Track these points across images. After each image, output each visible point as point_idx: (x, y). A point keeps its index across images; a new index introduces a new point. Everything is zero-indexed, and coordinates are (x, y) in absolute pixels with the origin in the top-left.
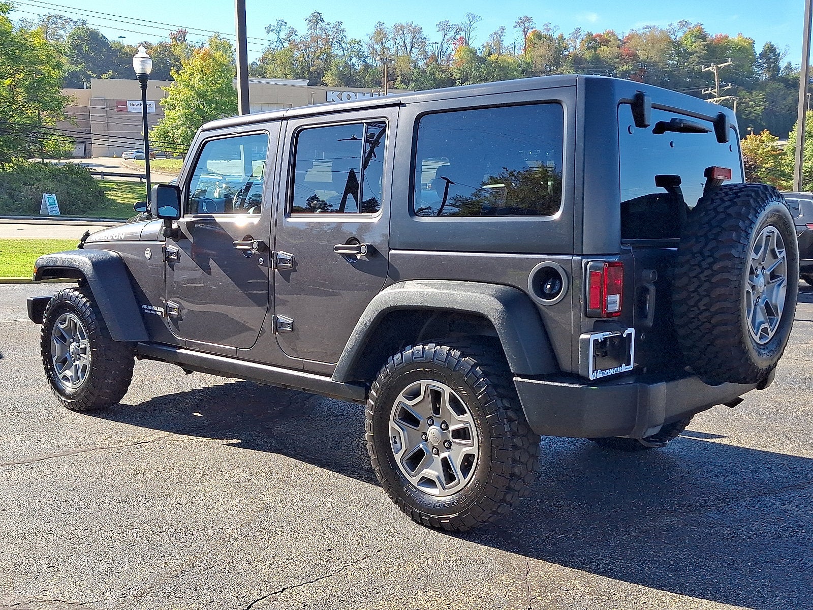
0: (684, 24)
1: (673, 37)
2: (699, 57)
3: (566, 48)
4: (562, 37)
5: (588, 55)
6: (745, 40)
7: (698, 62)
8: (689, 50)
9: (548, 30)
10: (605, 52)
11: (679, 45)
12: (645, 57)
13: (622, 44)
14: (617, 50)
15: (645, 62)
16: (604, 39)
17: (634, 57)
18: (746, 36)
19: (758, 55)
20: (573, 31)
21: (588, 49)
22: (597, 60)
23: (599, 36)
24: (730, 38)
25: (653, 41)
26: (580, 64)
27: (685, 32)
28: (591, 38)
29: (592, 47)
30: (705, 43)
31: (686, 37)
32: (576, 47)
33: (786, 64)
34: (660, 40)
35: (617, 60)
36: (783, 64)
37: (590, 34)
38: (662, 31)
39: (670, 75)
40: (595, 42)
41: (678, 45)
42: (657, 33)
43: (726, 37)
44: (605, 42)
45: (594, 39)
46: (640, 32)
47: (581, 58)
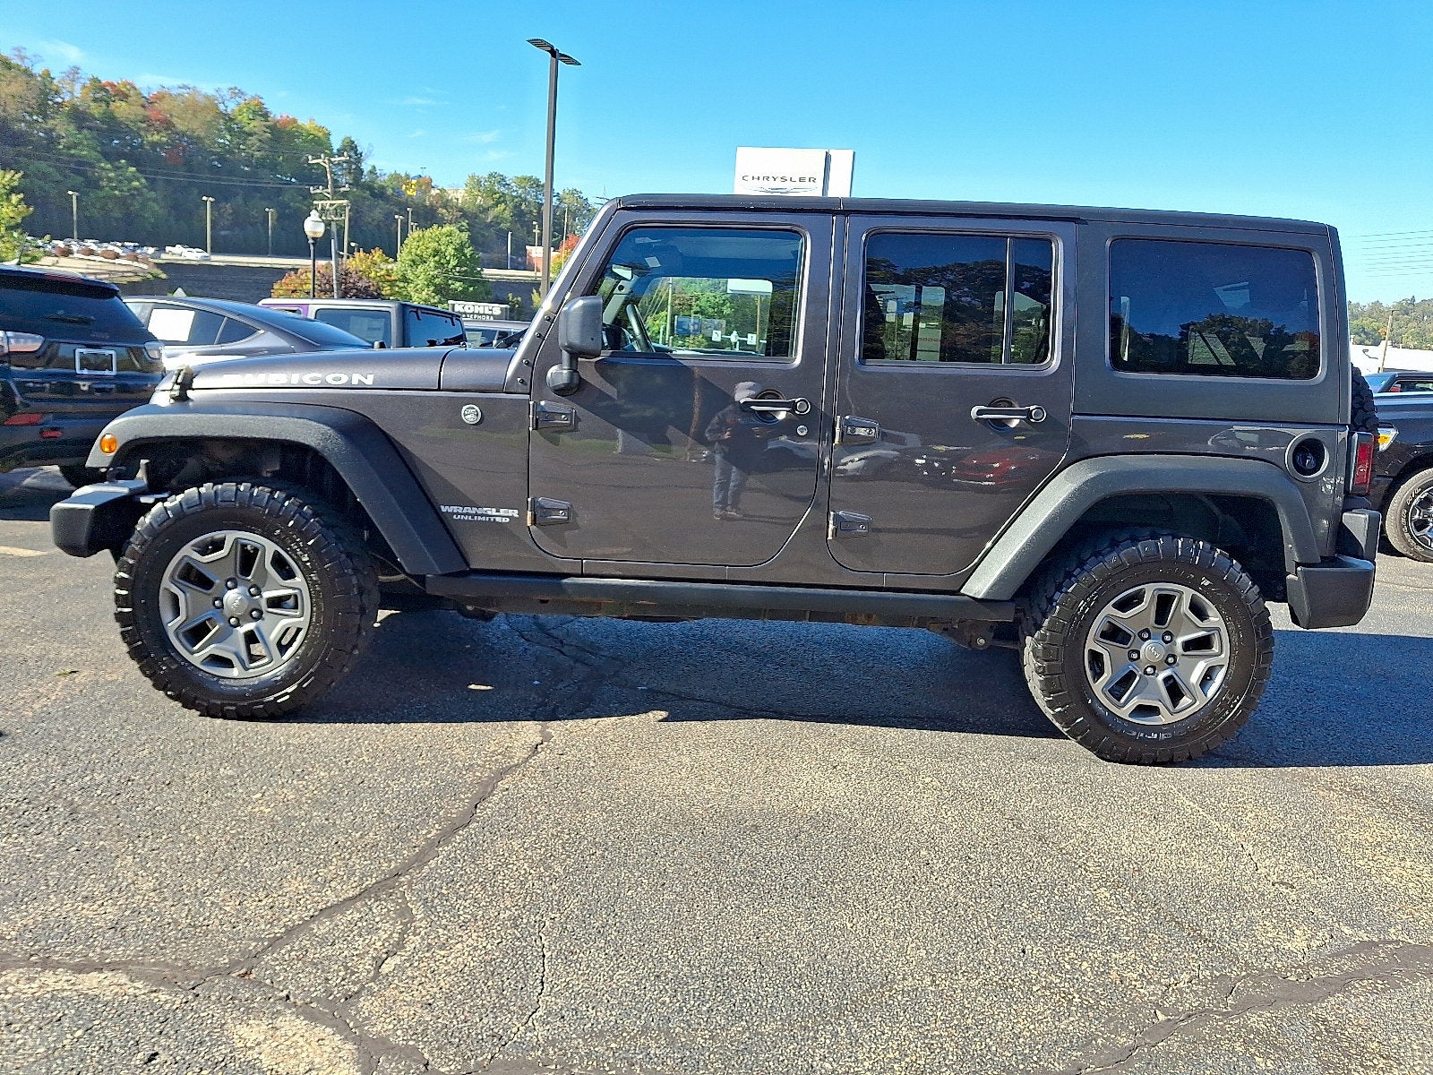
0: (237, 93)
1: (222, 107)
2: (260, 141)
3: (57, 93)
4: (47, 74)
5: (96, 110)
6: (320, 129)
7: (259, 147)
8: (246, 129)
9: (23, 58)
10: (121, 109)
11: (231, 120)
12: (184, 129)
13: (148, 103)
14: (141, 111)
15: (184, 134)
16: (119, 90)
17: (167, 125)
18: (320, 123)
19: (335, 151)
20: (66, 69)
21: (95, 100)
22: (110, 119)
23: (112, 85)
24: (300, 122)
25: (195, 107)
26: (85, 120)
27: (239, 104)
28: (97, 85)
29: (101, 100)
30: (267, 123)
31: (240, 111)
32: (74, 94)
33: (370, 168)
34: (205, 108)
35: (144, 125)
36: (366, 167)
37: (95, 80)
38: (206, 97)
39: (221, 159)
40: (104, 92)
41: (229, 119)
42: (200, 98)
43: (295, 121)
44: (124, 97)
45: (103, 88)
46: (174, 92)
47: (83, 113)
